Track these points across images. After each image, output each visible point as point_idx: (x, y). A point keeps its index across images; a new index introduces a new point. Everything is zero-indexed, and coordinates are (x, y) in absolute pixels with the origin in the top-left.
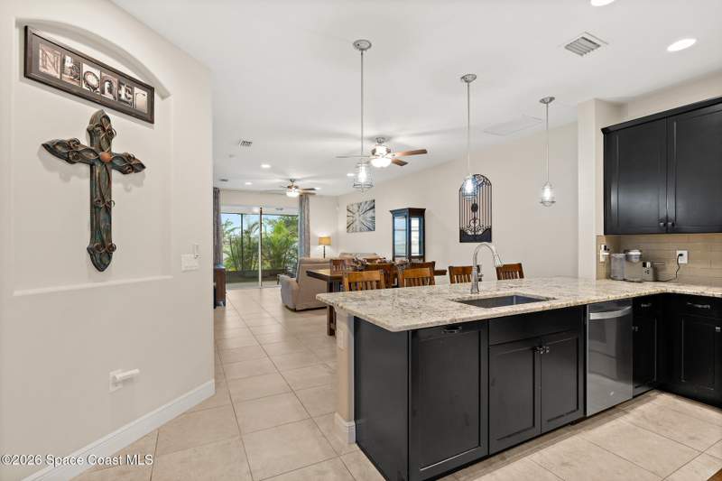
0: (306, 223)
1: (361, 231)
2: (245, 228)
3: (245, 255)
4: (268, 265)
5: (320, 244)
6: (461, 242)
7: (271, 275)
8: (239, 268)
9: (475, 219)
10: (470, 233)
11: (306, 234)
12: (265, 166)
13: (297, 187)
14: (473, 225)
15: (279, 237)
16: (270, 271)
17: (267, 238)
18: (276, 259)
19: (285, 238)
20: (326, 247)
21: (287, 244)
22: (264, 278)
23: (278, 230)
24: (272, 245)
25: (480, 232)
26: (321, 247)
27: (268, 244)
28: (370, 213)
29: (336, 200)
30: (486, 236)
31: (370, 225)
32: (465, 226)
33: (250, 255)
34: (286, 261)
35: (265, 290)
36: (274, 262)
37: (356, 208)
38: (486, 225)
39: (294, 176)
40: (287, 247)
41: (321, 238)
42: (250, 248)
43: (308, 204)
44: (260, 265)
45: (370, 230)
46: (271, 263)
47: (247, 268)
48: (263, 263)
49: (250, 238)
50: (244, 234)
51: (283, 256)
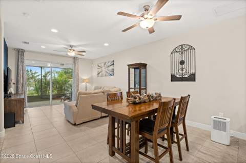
1: (106, 76)
2: (43, 74)
3: (42, 87)
4: (56, 92)
5: (84, 82)
6: (172, 81)
7: (57, 97)
8: (40, 94)
9: (182, 69)
10: (178, 76)
12: (54, 31)
13: (74, 50)
14: (181, 72)
15: (62, 79)
16: (57, 95)
17: (55, 79)
18: (60, 89)
19: (64, 80)
20: (87, 84)
21: (66, 82)
22: (53, 99)
23: (61, 75)
24: (58, 83)
25: (186, 76)
27: (55, 82)
28: (112, 67)
29: (91, 62)
30: (192, 78)
31: (111, 73)
32: (174, 73)
33: (46, 88)
34: (65, 90)
35: (54, 107)
37: (103, 65)
38: (192, 72)
39: (72, 44)
40: (66, 84)
41: (84, 79)
42: (45, 84)
44: (51, 92)
45: (111, 75)
46: (57, 91)
47: (44, 94)
48: (53, 91)
49: (46, 79)
50: (42, 77)
51: (63, 87)
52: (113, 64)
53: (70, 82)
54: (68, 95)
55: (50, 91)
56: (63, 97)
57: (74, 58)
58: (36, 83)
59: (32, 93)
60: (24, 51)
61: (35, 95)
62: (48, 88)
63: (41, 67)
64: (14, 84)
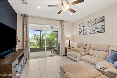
0: (63, 31)
2: (41, 35)
3: (41, 43)
5: (68, 40)
8: (40, 47)
11: (63, 36)
15: (51, 38)
16: (49, 47)
17: (48, 38)
20: (70, 41)
22: (47, 50)
24: (49, 40)
26: (68, 41)
28: (102, 23)
36: (50, 45)
40: (53, 41)
41: (68, 37)
42: (43, 41)
43: (64, 24)
46: (49, 45)
47: (42, 47)
48: (47, 45)
49: (43, 38)
50: (41, 37)
51: (52, 43)
52: (104, 20)
53: (56, 40)
54: (56, 48)
55: (45, 45)
56: (53, 50)
57: (61, 21)
58: (38, 40)
59: (36, 46)
60: (28, 16)
61: (37, 47)
62: (44, 43)
63: (40, 31)
64: (19, 41)
